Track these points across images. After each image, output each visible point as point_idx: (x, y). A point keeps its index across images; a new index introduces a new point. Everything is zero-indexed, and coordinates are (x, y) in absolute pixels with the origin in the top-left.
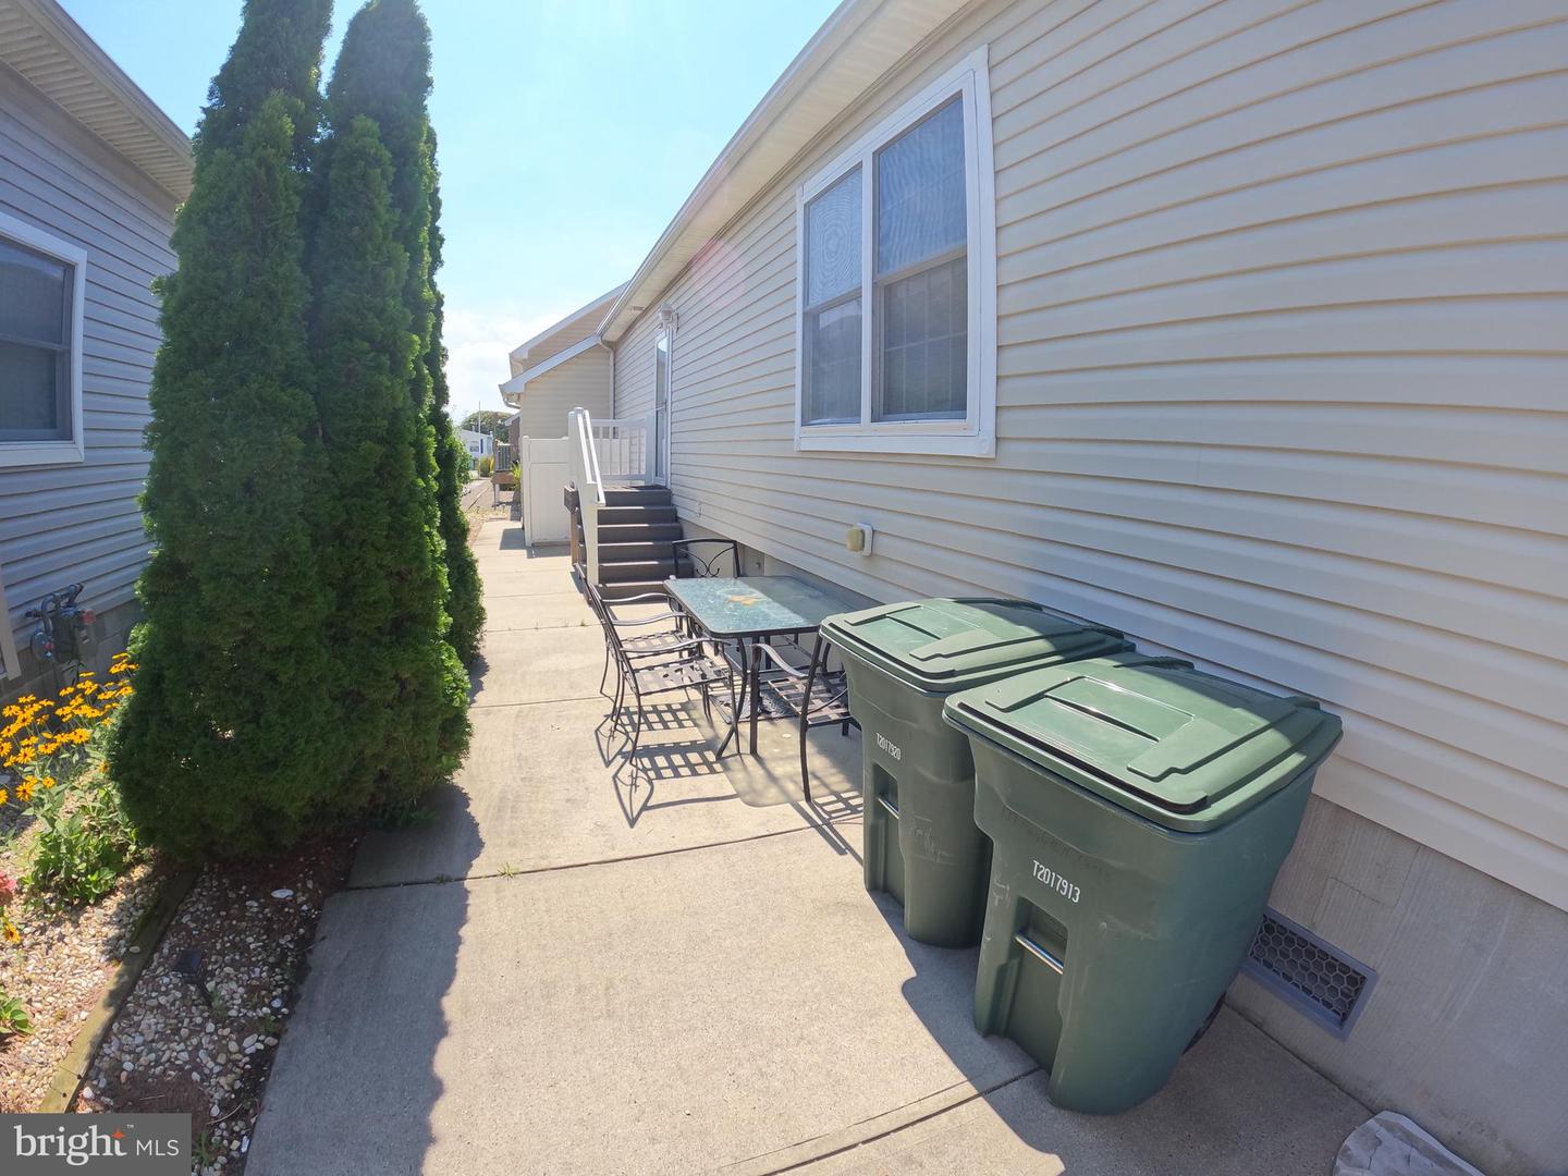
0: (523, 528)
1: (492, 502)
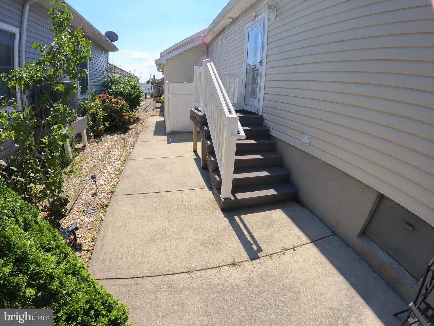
0: (165, 121)
1: (153, 108)
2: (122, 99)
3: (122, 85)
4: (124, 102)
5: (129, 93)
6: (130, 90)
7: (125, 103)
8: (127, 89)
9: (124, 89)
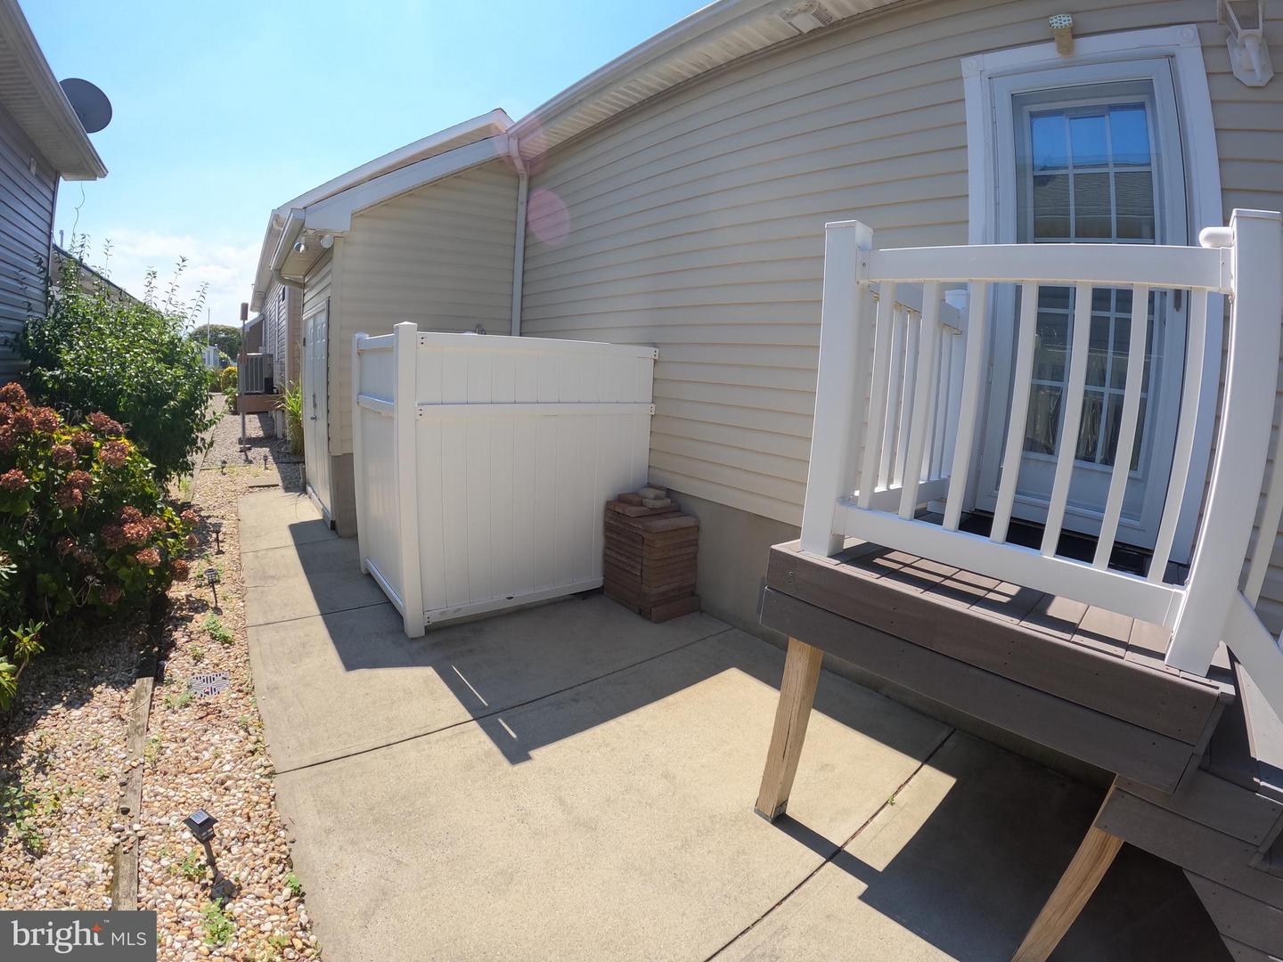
2: (111, 432)
3: (110, 342)
4: (122, 450)
5: (148, 387)
6: (152, 368)
7: (130, 454)
8: (137, 365)
9: (123, 368)
